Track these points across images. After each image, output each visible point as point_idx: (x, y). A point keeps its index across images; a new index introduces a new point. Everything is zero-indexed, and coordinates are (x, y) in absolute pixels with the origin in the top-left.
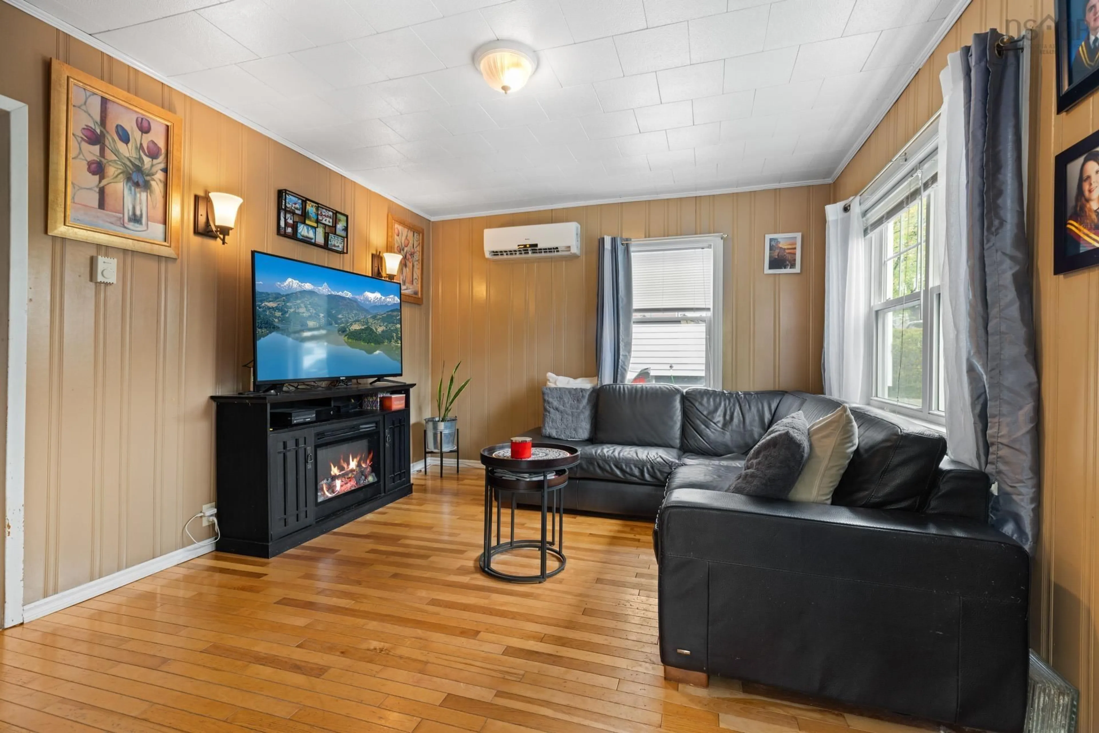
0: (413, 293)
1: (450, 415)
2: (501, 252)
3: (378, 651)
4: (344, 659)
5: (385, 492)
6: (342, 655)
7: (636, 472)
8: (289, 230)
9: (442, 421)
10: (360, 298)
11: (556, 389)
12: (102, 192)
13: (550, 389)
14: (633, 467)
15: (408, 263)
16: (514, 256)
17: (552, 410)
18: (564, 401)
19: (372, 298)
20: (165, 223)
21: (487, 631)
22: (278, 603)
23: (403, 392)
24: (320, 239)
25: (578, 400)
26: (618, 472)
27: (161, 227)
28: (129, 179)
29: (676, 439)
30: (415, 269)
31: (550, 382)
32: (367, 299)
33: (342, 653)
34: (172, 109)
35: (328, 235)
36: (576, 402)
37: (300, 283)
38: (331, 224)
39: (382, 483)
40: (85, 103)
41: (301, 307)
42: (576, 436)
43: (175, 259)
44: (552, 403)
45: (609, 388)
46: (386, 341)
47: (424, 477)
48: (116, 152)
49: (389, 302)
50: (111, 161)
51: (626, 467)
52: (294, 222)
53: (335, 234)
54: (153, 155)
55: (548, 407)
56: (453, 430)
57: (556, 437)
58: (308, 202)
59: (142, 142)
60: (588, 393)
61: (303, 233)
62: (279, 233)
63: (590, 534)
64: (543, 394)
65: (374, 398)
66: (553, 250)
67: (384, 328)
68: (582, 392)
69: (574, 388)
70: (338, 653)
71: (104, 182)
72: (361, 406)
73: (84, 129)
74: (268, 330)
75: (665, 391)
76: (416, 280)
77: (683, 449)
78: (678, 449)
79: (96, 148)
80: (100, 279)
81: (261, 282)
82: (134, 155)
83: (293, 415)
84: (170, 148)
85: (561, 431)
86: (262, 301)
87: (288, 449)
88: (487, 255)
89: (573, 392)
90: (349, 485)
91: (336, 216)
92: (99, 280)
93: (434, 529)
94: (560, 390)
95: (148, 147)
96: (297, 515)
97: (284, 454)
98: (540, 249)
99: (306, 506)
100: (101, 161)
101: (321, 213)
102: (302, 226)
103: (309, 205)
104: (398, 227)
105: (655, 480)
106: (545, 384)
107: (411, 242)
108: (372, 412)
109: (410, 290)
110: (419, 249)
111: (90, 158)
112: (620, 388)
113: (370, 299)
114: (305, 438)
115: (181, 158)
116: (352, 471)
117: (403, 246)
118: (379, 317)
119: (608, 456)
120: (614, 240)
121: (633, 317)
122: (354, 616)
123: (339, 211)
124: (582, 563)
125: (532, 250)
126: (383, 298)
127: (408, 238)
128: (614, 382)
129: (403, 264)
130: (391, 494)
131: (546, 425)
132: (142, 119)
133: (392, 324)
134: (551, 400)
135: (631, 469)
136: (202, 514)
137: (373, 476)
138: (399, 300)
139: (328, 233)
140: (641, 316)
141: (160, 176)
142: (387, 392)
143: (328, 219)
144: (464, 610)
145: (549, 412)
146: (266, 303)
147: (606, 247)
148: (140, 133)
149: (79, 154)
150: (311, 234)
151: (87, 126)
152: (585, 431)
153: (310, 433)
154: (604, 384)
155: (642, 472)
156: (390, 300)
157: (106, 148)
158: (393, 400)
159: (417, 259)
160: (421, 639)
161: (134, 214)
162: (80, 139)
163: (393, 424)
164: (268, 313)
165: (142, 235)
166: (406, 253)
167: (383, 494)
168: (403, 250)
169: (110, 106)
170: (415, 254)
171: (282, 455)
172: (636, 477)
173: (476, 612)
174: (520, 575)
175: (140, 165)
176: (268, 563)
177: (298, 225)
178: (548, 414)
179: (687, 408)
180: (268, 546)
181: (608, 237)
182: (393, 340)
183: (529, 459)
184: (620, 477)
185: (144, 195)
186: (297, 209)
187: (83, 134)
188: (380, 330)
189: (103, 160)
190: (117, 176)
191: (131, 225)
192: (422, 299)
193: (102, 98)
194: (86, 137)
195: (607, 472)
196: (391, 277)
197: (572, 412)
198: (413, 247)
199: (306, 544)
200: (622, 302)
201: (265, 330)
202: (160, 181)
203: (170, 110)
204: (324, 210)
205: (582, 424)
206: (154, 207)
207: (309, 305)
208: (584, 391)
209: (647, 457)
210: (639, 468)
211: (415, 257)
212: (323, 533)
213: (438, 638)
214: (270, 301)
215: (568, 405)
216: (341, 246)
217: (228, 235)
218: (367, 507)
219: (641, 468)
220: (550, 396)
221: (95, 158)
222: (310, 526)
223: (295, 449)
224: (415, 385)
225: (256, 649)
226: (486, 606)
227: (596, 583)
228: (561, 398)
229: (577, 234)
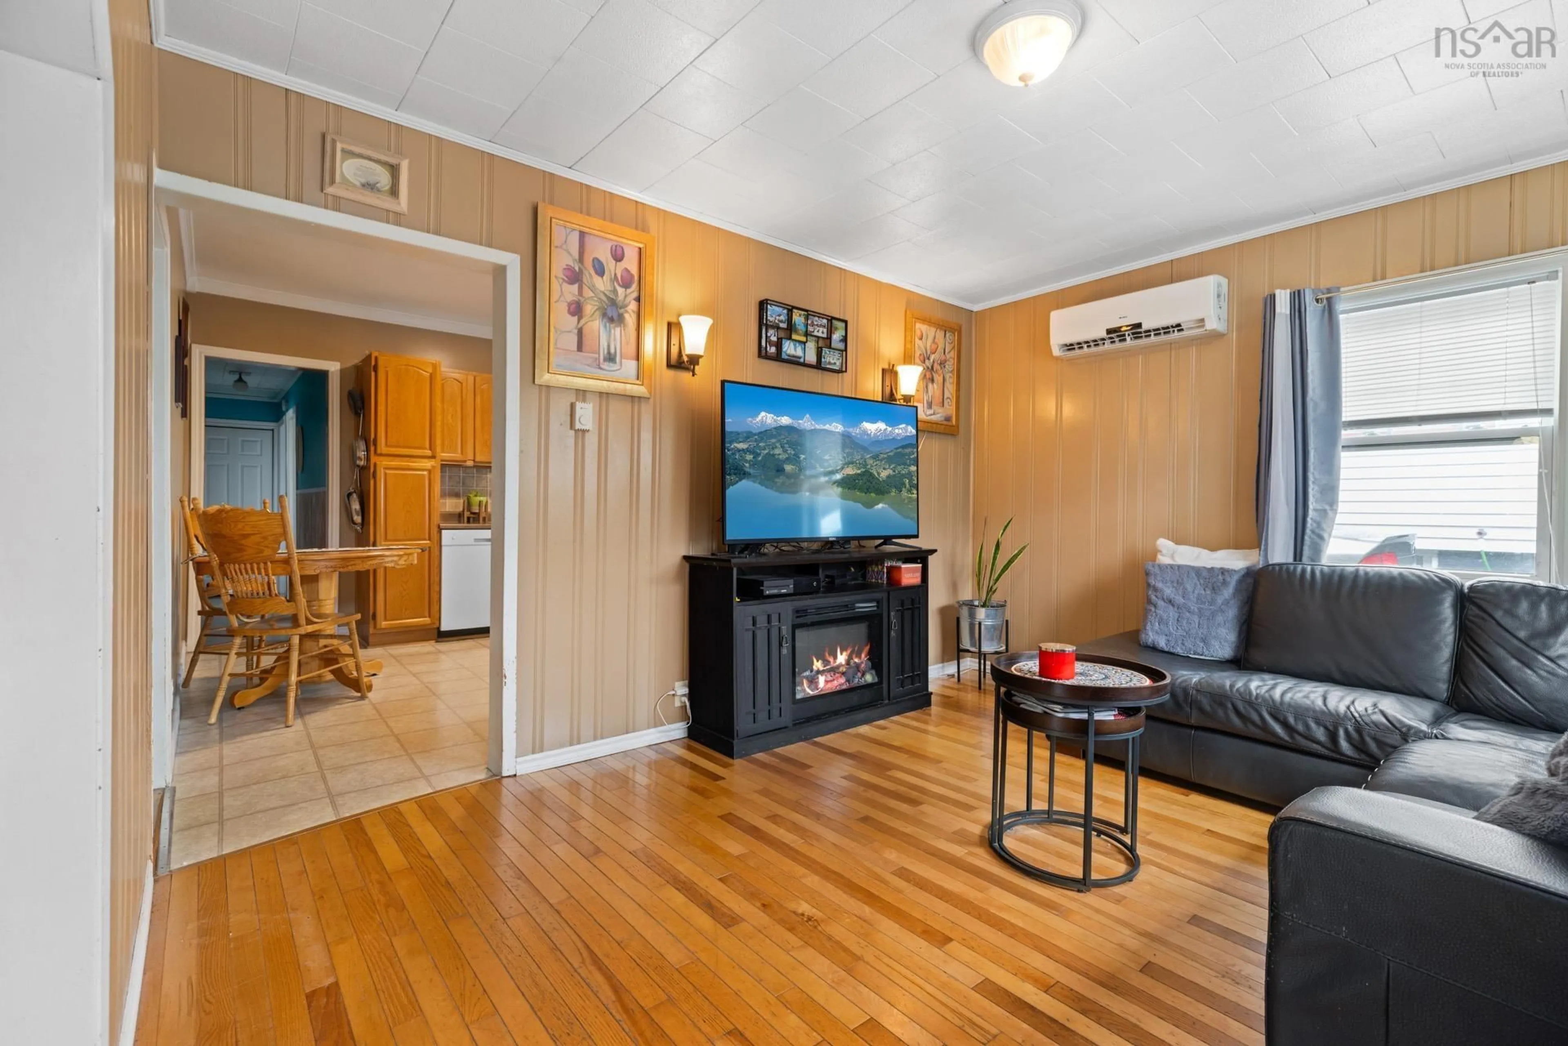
0: (943, 419)
1: (996, 598)
2: (1079, 344)
3: (805, 919)
4: (762, 914)
5: (889, 700)
6: (762, 908)
7: (1320, 734)
8: (773, 350)
9: (983, 606)
10: (855, 431)
11: (1172, 566)
12: (580, 333)
13: (1163, 568)
14: (1313, 725)
15: (936, 376)
16: (1101, 348)
17: (1161, 603)
18: (1185, 589)
19: (873, 430)
20: (638, 358)
21: (964, 942)
22: (721, 817)
23: (919, 561)
24: (811, 358)
25: (1213, 589)
26: (1278, 729)
27: (633, 364)
28: (604, 315)
29: (1438, 680)
30: (947, 384)
31: (1163, 555)
32: (865, 432)
33: (764, 905)
34: (645, 229)
35: (822, 350)
36: (1208, 592)
37: (775, 417)
38: (825, 336)
39: (885, 685)
40: (566, 242)
41: (776, 447)
42: (1206, 653)
43: (649, 398)
44: (1161, 591)
45: (1281, 569)
46: (894, 490)
47: (956, 686)
48: (593, 288)
49: (898, 434)
50: (589, 298)
51: (1295, 720)
52: (778, 339)
53: (830, 347)
54: (626, 285)
55: (1153, 597)
56: (998, 622)
57: (1166, 649)
58: (795, 311)
59: (617, 272)
60: (1236, 577)
61: (788, 352)
62: (760, 355)
63: (1208, 830)
64: (1147, 574)
65: (880, 567)
66: (1171, 330)
67: (891, 472)
68: (1222, 573)
69: (1209, 566)
70: (758, 904)
71: (582, 322)
72: (864, 577)
73: (565, 269)
74: (737, 477)
75: (1413, 582)
76: (949, 400)
77: (1457, 704)
78: (1443, 702)
79: (575, 287)
80: (578, 426)
81: (730, 420)
82: (610, 288)
83: (766, 583)
84: (643, 274)
85: (1176, 642)
86: (731, 442)
87: (758, 626)
88: (1056, 352)
89: (1205, 574)
90: (836, 683)
91: (831, 323)
92: (577, 428)
93: (944, 765)
94: (1178, 569)
95: (622, 276)
96: (769, 711)
97: (754, 632)
98: (1146, 332)
99: (780, 702)
100: (579, 300)
101: (812, 322)
102: (788, 342)
103: (796, 315)
104: (920, 327)
105: (1363, 757)
106: (1154, 558)
107: (941, 346)
108: (877, 586)
109: (939, 415)
110: (952, 355)
111: (570, 298)
112: (1304, 571)
113: (869, 432)
114: (779, 614)
115: (653, 283)
116: (840, 665)
117: (929, 353)
118: (882, 456)
119: (1257, 694)
120: (1297, 298)
121: (1343, 437)
122: (794, 860)
123: (837, 316)
124: (1171, 879)
125: (1133, 334)
126: (890, 429)
127: (936, 340)
128: (1295, 559)
129: (928, 377)
130: (898, 702)
131: (1149, 627)
132: (616, 246)
133: (903, 466)
134: (1160, 585)
135: (1307, 726)
136: (673, 692)
137: (872, 674)
138: (914, 432)
139: (821, 348)
140: (1364, 433)
141: (633, 306)
142: (898, 560)
143: (821, 329)
144: (941, 899)
145: (1155, 606)
146: (736, 445)
147: (1278, 310)
148: (614, 262)
149: (560, 296)
150: (799, 352)
151: (567, 265)
152: (1226, 644)
153: (787, 608)
154: (1270, 562)
155: (1333, 736)
156: (900, 431)
157: (584, 286)
158: (903, 571)
159: (950, 370)
160: (865, 921)
161: (609, 353)
162: (561, 281)
163: (902, 605)
164: (737, 457)
165: (616, 375)
166: (934, 362)
167: (887, 701)
168: (929, 359)
169: (588, 240)
170: (948, 362)
171: (751, 633)
172: (1318, 742)
173: (956, 907)
174: (1050, 870)
175: (614, 298)
176: (732, 765)
177: (783, 342)
178: (1153, 609)
179: (1472, 622)
180: (732, 744)
181: (1283, 291)
182: (904, 489)
183: (1068, 682)
184: (1281, 739)
185: (618, 330)
186: (781, 321)
187: (564, 275)
188: (884, 474)
189: (580, 298)
190: (593, 314)
191: (605, 366)
192: (957, 426)
193: (580, 232)
194: (567, 277)
195: (1254, 723)
196: (907, 399)
197: (1200, 610)
198: (944, 353)
199: (778, 750)
200: (1315, 410)
201: (735, 477)
202: (633, 312)
203: (643, 230)
204: (816, 318)
205: (1219, 631)
206: (627, 343)
207: (786, 443)
208: (1226, 573)
209: (1348, 708)
210: (1326, 728)
211: (947, 366)
212: (801, 740)
213: (889, 928)
214: (740, 442)
215: (1193, 597)
216: (838, 363)
217: (698, 364)
218: (861, 715)
219: (1331, 728)
220: (1159, 578)
221: (575, 298)
222: (785, 728)
223: (766, 627)
224: (935, 551)
225: (680, 867)
226: (976, 902)
227: (1188, 922)
228: (1180, 583)
229: (1219, 296)
